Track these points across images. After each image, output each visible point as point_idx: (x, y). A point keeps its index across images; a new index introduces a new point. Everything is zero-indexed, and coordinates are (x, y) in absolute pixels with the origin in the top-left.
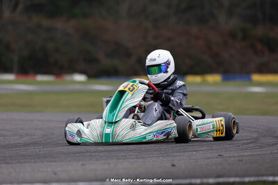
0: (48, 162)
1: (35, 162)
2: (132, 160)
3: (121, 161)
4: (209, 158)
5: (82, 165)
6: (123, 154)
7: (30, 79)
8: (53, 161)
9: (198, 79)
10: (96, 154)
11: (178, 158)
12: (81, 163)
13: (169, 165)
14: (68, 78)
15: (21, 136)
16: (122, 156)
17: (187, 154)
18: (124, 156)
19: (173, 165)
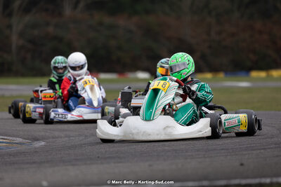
2: (199, 160)
8: (121, 162)
9: (263, 74)
11: (247, 157)
14: (131, 75)
15: (86, 136)
17: (254, 152)
19: (242, 165)
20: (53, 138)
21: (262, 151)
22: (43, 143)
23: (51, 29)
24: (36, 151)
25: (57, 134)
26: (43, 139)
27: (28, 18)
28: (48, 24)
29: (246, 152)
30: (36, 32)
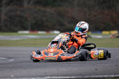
0: (42, 68)
1: (37, 68)
2: (78, 67)
3: (74, 68)
4: (112, 66)
5: (57, 69)
6: (75, 65)
7: (35, 33)
8: (45, 68)
9: (107, 33)
10: (63, 65)
11: (99, 66)
12: (56, 69)
13: (94, 69)
14: (52, 32)
16: (74, 66)
17: (102, 64)
18: (76, 65)
19: (96, 69)
20: (18, 58)
21: (105, 64)
22: (13, 60)
23: (18, 13)
24: (10, 63)
25: (19, 56)
26: (13, 58)
27: (9, 8)
28: (17, 10)
29: (98, 65)
30: (12, 14)
